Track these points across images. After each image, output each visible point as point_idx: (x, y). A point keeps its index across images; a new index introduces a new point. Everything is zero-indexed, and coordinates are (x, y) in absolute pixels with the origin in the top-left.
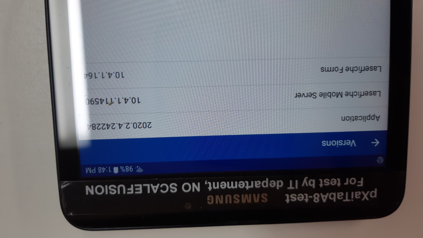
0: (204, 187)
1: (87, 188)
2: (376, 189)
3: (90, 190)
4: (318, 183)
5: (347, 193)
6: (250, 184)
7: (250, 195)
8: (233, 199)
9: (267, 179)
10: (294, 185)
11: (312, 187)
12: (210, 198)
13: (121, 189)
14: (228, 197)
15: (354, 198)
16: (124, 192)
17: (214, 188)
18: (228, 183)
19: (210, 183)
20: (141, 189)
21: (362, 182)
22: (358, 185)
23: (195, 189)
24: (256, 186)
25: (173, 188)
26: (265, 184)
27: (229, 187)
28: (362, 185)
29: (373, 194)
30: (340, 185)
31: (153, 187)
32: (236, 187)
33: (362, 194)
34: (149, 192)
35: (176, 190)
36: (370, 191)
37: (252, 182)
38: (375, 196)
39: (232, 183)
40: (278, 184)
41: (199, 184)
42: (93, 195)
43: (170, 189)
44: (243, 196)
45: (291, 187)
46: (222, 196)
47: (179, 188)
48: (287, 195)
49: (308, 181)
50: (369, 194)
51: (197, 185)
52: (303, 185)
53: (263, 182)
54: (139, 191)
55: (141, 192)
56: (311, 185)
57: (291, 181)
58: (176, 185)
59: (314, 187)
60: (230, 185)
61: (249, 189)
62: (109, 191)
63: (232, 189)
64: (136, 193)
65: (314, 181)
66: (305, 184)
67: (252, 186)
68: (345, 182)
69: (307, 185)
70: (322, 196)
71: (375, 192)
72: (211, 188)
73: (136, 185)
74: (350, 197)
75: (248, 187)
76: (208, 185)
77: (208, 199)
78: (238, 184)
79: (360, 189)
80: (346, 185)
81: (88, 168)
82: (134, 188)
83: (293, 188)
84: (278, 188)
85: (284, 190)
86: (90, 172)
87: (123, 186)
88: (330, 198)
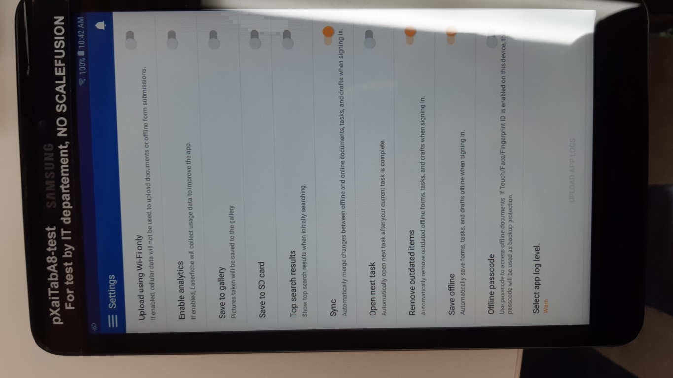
0: (62, 140)
1: (62, 18)
2: (62, 323)
3: (59, 20)
4: (68, 260)
5: (57, 292)
6: (65, 189)
7: (54, 190)
8: (49, 171)
9: (71, 207)
10: (65, 235)
11: (64, 255)
12: (50, 147)
13: (61, 54)
14: (51, 166)
15: (52, 300)
16: (56, 56)
17: (62, 151)
18: (67, 166)
19: (66, 146)
20: (60, 74)
21: (70, 307)
22: (66, 304)
23: (59, 131)
24: (63, 196)
25: (61, 108)
26: (66, 205)
27: (62, 167)
28: (66, 308)
29: (57, 321)
30: (66, 285)
31: (62, 87)
32: (63, 174)
33: (57, 308)
34: (57, 82)
35: (59, 111)
36: (60, 317)
37: (68, 191)
38: (55, 323)
39: (67, 170)
40: (66, 219)
41: (66, 135)
42: (53, 23)
43: (60, 104)
44: (53, 182)
45: (63, 232)
46: (52, 159)
47: (61, 114)
48: (54, 229)
49: (71, 250)
50: (57, 316)
51: (65, 133)
52: (66, 245)
53: (69, 204)
54: (58, 72)
55: (56, 74)
56: (66, 253)
57: (70, 232)
58: (64, 111)
59: (64, 257)
60: (64, 168)
61: (61, 188)
62: (59, 40)
63: (60, 170)
64: (56, 69)
65: (70, 256)
66: (67, 247)
67: (64, 191)
68: (70, 290)
69: (66, 249)
70: (54, 266)
71: (60, 323)
72: (61, 148)
73: (64, 69)
74: (53, 295)
75: (62, 186)
76: (64, 145)
77: (50, 145)
78: (66, 176)
79: (62, 306)
80: (66, 291)
81: (83, 20)
82: (62, 67)
83: (62, 235)
84: (62, 218)
85: (60, 225)
86: (79, 22)
87: (63, 56)
88: (52, 275)
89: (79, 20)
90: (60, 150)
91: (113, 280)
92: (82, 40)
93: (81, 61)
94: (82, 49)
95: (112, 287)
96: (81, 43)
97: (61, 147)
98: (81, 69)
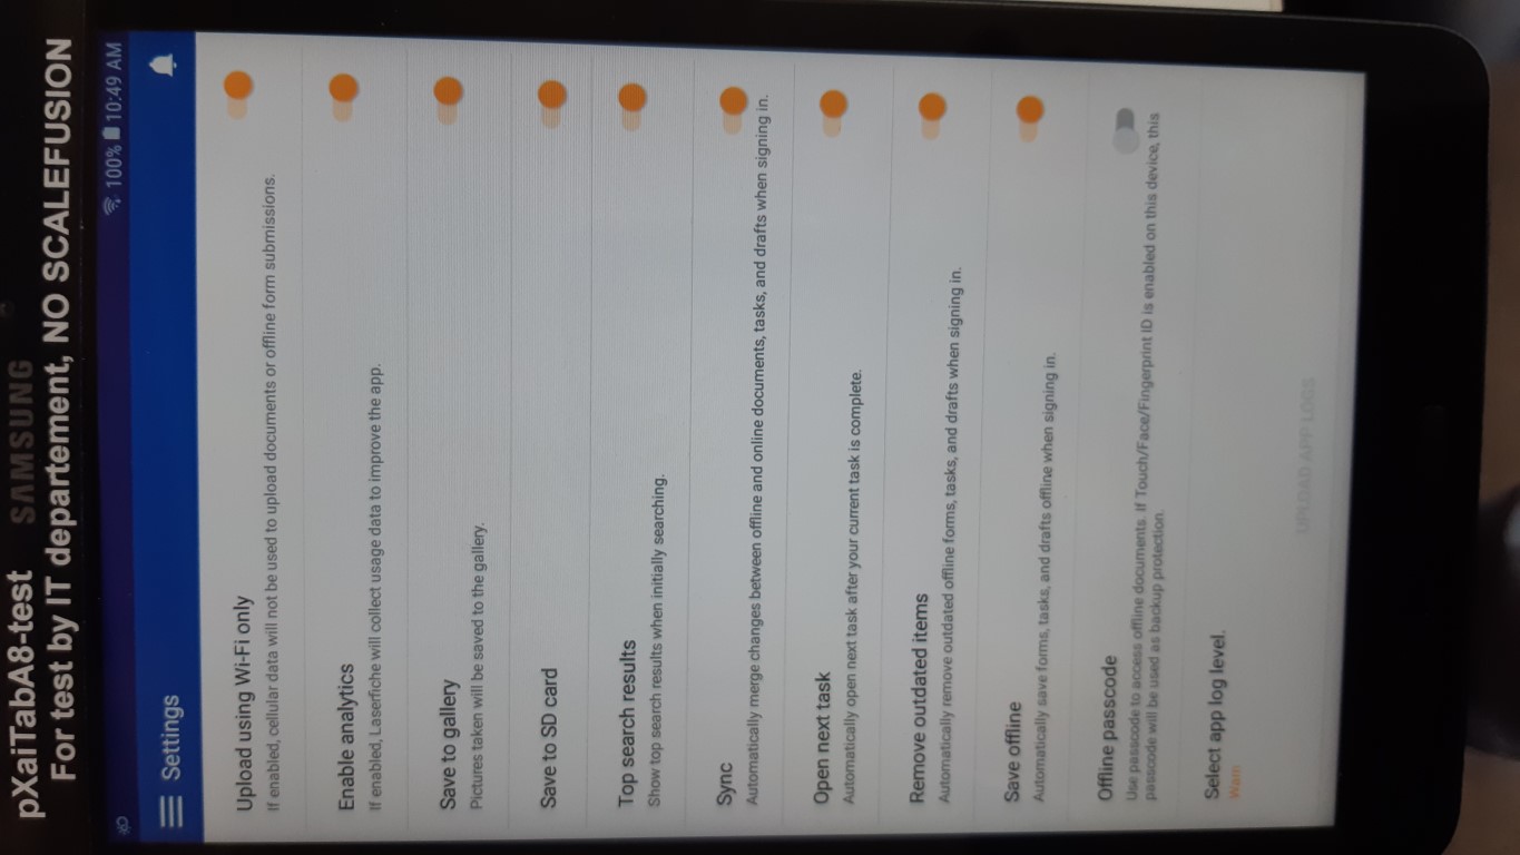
0: (55, 353)
1: (66, 44)
2: (43, 815)
3: (59, 50)
4: (62, 657)
5: (32, 736)
6: (60, 476)
7: (31, 477)
8: (20, 431)
9: (74, 523)
10: (56, 594)
12: (25, 370)
13: (60, 133)
14: (25, 418)
15: (19, 757)
16: (48, 140)
17: (53, 381)
18: (66, 418)
20: (56, 184)
21: (63, 775)
22: (53, 766)
23: (50, 329)
24: (54, 493)
26: (60, 517)
28: (54, 776)
29: (29, 808)
30: (54, 719)
31: (60, 217)
32: (54, 439)
33: (30, 777)
34: (47, 205)
35: (49, 278)
36: (37, 800)
37: (66, 483)
38: (24, 814)
40: (59, 550)
41: (65, 339)
42: (45, 56)
43: (54, 261)
44: (30, 457)
45: (50, 586)
46: (29, 401)
47: (55, 287)
48: (29, 576)
49: (68, 631)
50: (29, 797)
51: (61, 334)
52: (56, 618)
53: (66, 513)
54: (51, 179)
55: (47, 184)
56: (56, 638)
57: (66, 586)
58: (63, 278)
59: (50, 647)
60: (58, 423)
62: (56, 100)
64: (47, 171)
65: (68, 647)
67: (54, 482)
68: (64, 732)
69: (56, 629)
70: (25, 671)
71: (37, 814)
72: (52, 373)
73: (67, 172)
74: (20, 744)
75: (52, 470)
76: (59, 363)
77: (25, 364)
78: (62, 445)
79: (44, 772)
80: (54, 734)
82: (61, 168)
83: (48, 593)
84: (48, 551)
85: (42, 568)
86: (109, 55)
87: (66, 139)
88: (19, 692)
89: (111, 50)
90: (49, 376)
91: (173, 708)
92: (115, 99)
93: (110, 153)
94: (113, 124)
95: (171, 726)
96: (113, 108)
97: (51, 369)
98: (111, 173)
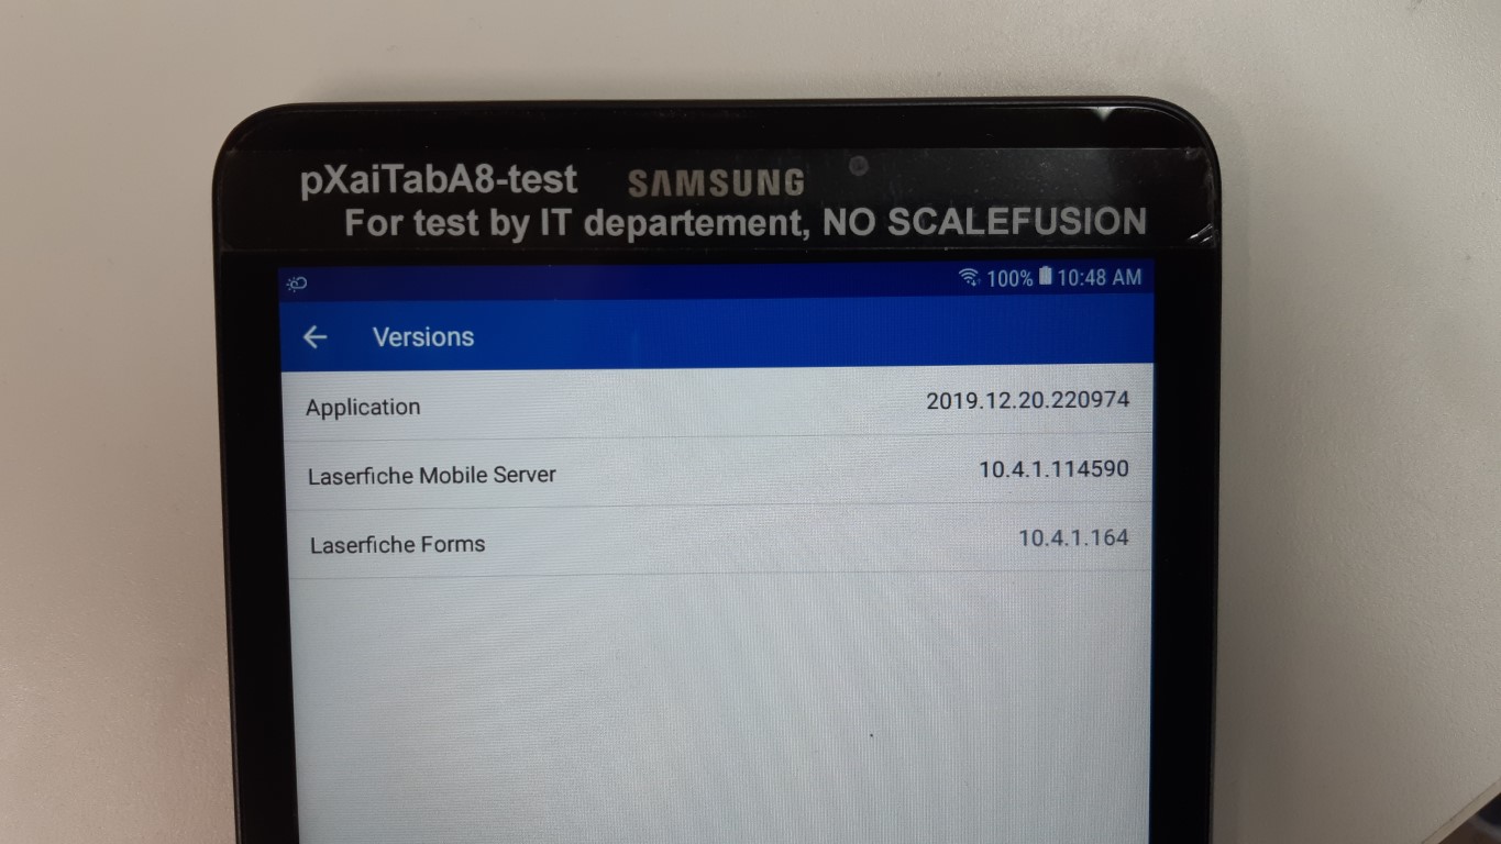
2: (305, 198)
3: (1135, 221)
4: (483, 224)
5: (393, 189)
6: (681, 225)
10: (554, 219)
13: (1046, 223)
15: (369, 174)
19: (796, 232)
20: (992, 221)
21: (350, 223)
22: (361, 211)
23: (837, 215)
24: (663, 219)
26: (637, 225)
27: (742, 218)
28: (350, 213)
29: (312, 183)
31: (957, 226)
32: (721, 219)
33: (348, 185)
34: (970, 211)
35: (892, 215)
36: (321, 192)
37: (674, 232)
38: (305, 177)
39: (732, 232)
41: (827, 232)
42: (1128, 206)
43: (910, 219)
47: (883, 221)
48: (572, 189)
51: (833, 228)
52: (527, 219)
54: (998, 216)
55: (992, 211)
56: (504, 218)
57: (562, 231)
58: (892, 229)
59: (494, 211)
63: (734, 215)
64: (1006, 210)
67: (675, 220)
68: (399, 223)
69: (514, 218)
71: (306, 190)
72: (791, 218)
73: (1006, 232)
75: (688, 217)
76: (801, 226)
78: (715, 228)
79: (354, 200)
81: (1134, 283)
83: (554, 211)
84: (600, 211)
85: (582, 205)
86: (1129, 272)
87: (1040, 230)
88: (443, 177)
90: (788, 215)
92: (1082, 279)
93: (1025, 274)
94: (1056, 277)
96: (1072, 277)
97: (795, 217)
98: (1003, 276)
